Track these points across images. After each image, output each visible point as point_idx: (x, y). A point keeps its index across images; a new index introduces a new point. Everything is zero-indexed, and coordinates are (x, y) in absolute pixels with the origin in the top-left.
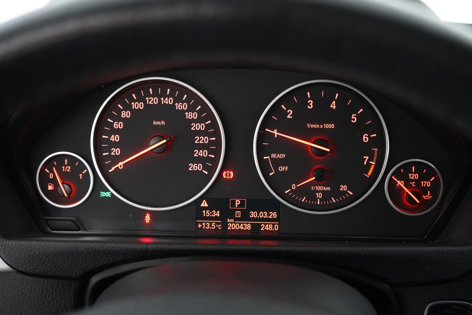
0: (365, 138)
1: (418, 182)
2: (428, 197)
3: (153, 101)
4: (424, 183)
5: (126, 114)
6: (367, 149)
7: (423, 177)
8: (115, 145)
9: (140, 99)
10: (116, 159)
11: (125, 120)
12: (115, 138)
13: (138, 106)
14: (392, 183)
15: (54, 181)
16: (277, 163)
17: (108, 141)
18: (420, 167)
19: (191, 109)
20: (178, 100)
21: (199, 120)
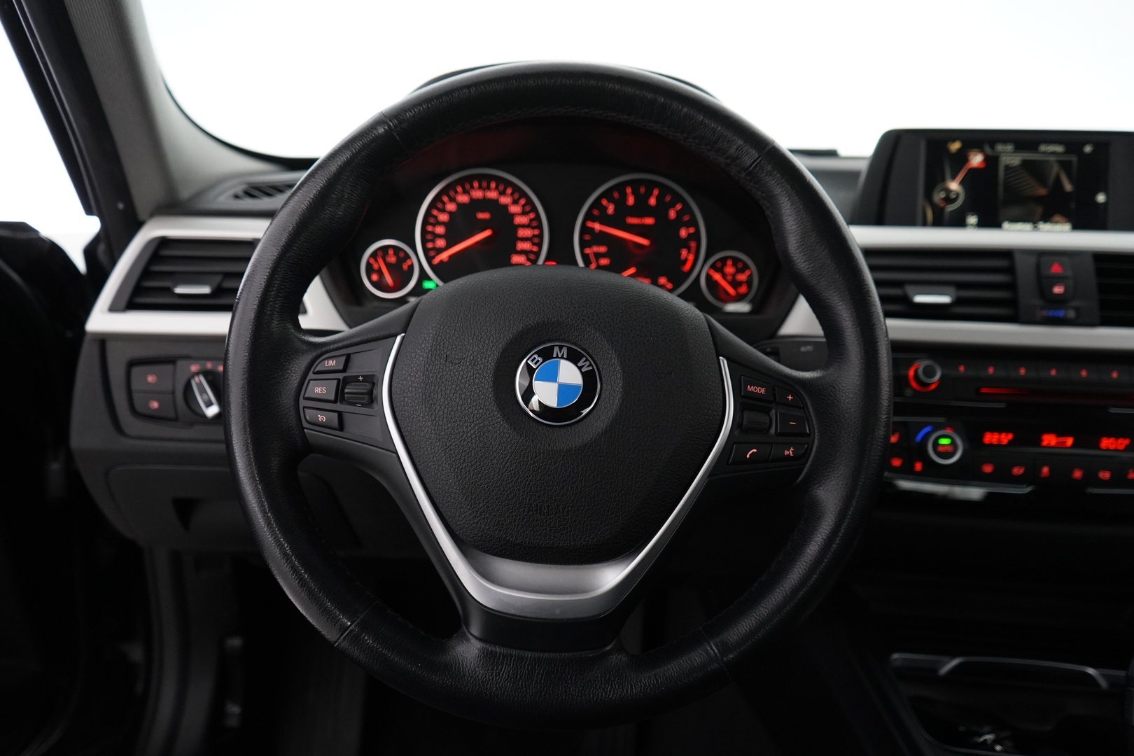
0: (683, 233)
1: (734, 275)
2: (743, 289)
3: (478, 194)
4: (742, 277)
5: (451, 207)
6: (685, 243)
7: (740, 271)
8: (440, 236)
9: (465, 192)
10: (440, 251)
11: (451, 213)
12: (440, 230)
13: (463, 199)
14: (709, 277)
15: (380, 272)
16: (598, 256)
17: (433, 233)
18: (736, 261)
19: (515, 202)
20: (503, 193)
21: (524, 213)
